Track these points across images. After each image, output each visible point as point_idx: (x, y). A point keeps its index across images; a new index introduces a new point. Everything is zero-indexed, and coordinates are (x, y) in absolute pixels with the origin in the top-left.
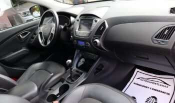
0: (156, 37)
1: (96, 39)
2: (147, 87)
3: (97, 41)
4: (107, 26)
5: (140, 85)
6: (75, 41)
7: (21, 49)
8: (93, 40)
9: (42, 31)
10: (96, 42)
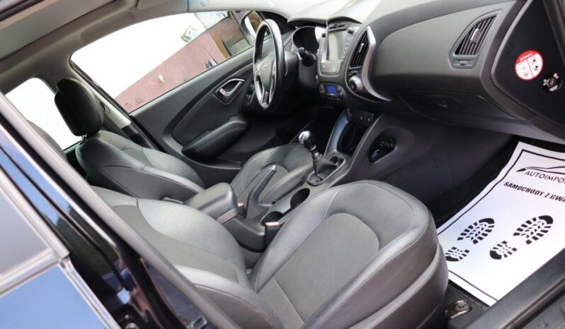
0: (457, 52)
1: (354, 74)
2: (536, 192)
3: (356, 79)
4: (372, 40)
5: (521, 188)
6: (322, 86)
7: (228, 120)
8: (349, 77)
9: (259, 74)
10: (353, 83)
